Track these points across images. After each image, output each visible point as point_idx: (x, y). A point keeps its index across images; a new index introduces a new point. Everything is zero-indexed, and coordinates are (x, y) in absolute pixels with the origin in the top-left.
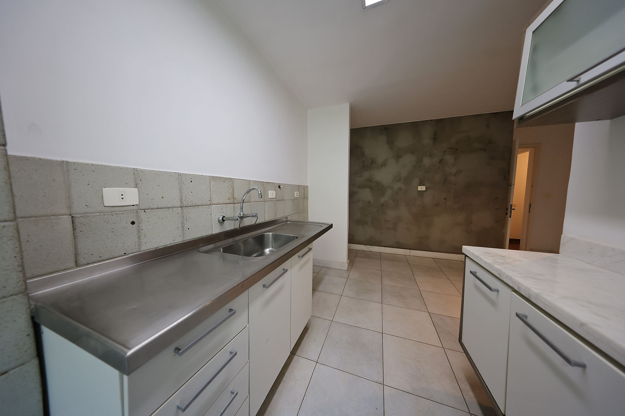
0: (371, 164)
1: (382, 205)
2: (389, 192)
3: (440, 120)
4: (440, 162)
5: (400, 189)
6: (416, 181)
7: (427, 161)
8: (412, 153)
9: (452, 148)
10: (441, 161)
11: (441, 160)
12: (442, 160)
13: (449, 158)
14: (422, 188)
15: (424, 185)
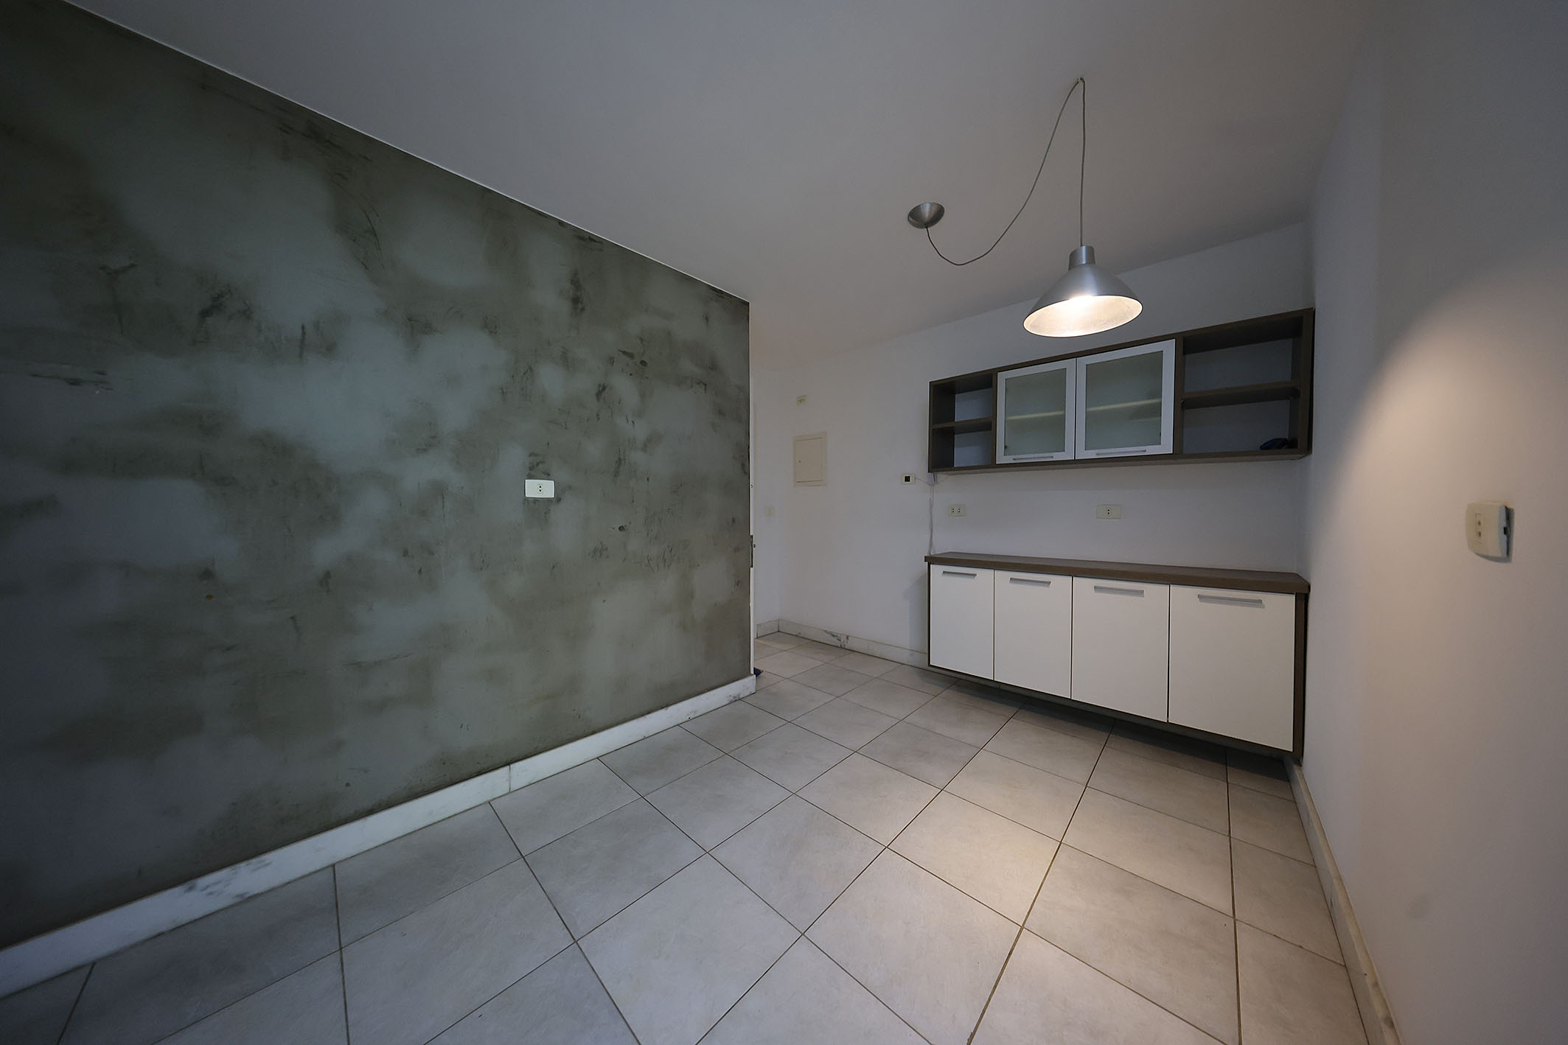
0: (205, 313)
1: (327, 577)
2: (373, 503)
3: (592, 239)
4: (599, 394)
5: (439, 490)
6: (515, 456)
7: (551, 380)
8: (490, 326)
9: (631, 356)
10: (602, 390)
11: (601, 388)
12: (604, 388)
13: (624, 387)
14: (540, 489)
15: (547, 476)
